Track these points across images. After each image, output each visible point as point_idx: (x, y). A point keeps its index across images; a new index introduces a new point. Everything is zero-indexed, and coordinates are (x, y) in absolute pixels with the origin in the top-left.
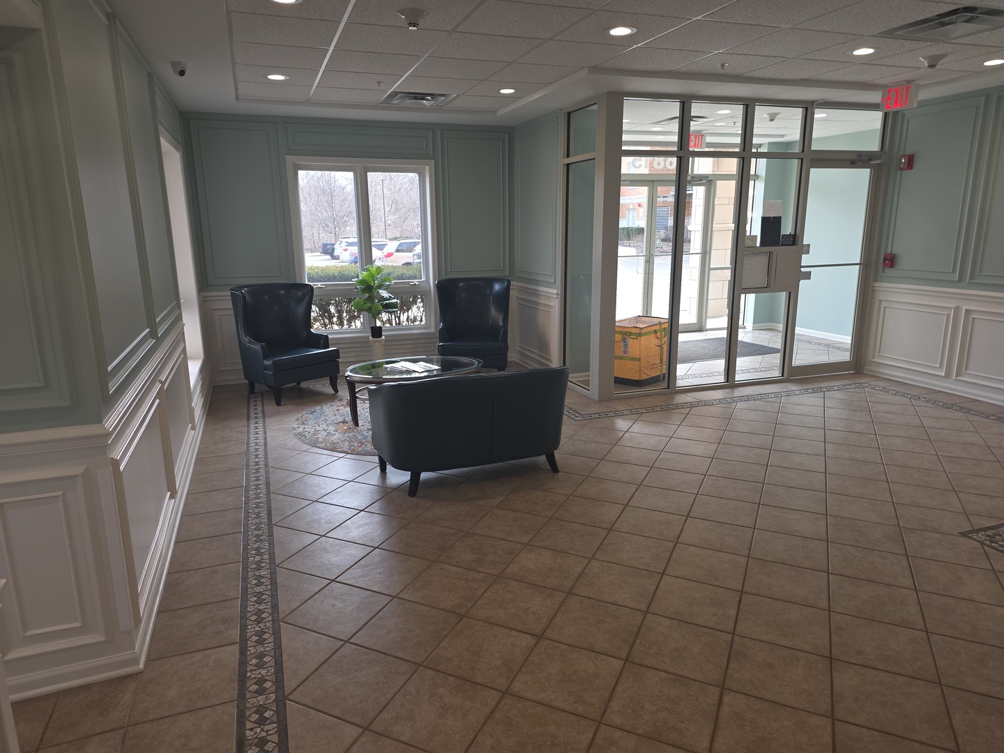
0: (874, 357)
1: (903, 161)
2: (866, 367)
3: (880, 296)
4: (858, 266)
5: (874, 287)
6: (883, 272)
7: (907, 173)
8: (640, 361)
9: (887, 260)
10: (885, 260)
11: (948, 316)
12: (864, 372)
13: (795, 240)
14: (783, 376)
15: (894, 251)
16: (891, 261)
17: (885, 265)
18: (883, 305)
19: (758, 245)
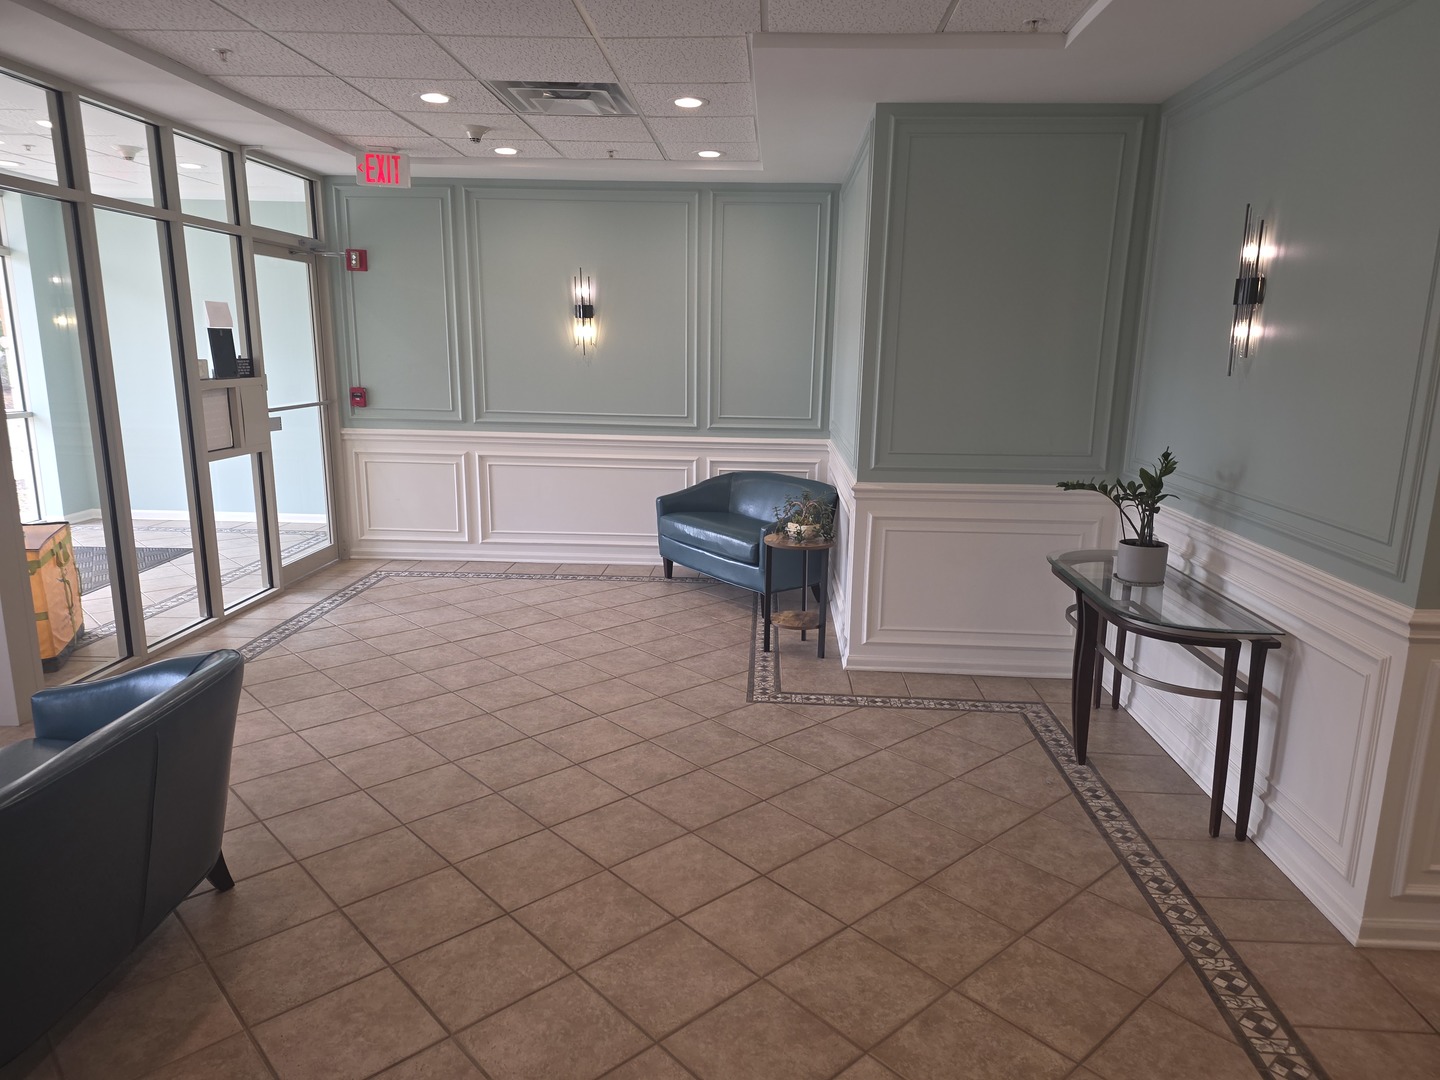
0: (362, 535)
1: (354, 257)
2: (353, 550)
3: (353, 448)
4: (317, 408)
5: (341, 434)
6: (353, 413)
7: (359, 275)
8: (47, 618)
9: (358, 396)
10: (353, 396)
11: (458, 465)
12: (352, 557)
13: (252, 368)
14: (272, 586)
15: (363, 386)
16: (360, 397)
17: (354, 403)
18: (363, 460)
19: (211, 376)
